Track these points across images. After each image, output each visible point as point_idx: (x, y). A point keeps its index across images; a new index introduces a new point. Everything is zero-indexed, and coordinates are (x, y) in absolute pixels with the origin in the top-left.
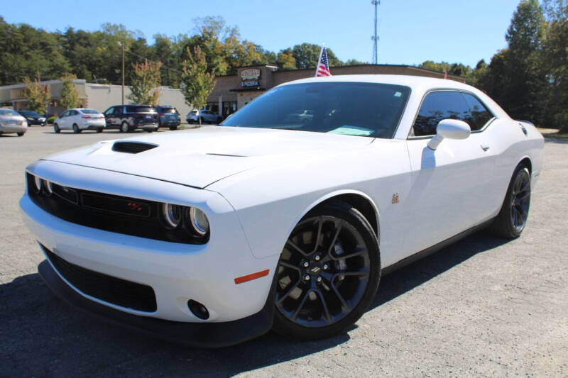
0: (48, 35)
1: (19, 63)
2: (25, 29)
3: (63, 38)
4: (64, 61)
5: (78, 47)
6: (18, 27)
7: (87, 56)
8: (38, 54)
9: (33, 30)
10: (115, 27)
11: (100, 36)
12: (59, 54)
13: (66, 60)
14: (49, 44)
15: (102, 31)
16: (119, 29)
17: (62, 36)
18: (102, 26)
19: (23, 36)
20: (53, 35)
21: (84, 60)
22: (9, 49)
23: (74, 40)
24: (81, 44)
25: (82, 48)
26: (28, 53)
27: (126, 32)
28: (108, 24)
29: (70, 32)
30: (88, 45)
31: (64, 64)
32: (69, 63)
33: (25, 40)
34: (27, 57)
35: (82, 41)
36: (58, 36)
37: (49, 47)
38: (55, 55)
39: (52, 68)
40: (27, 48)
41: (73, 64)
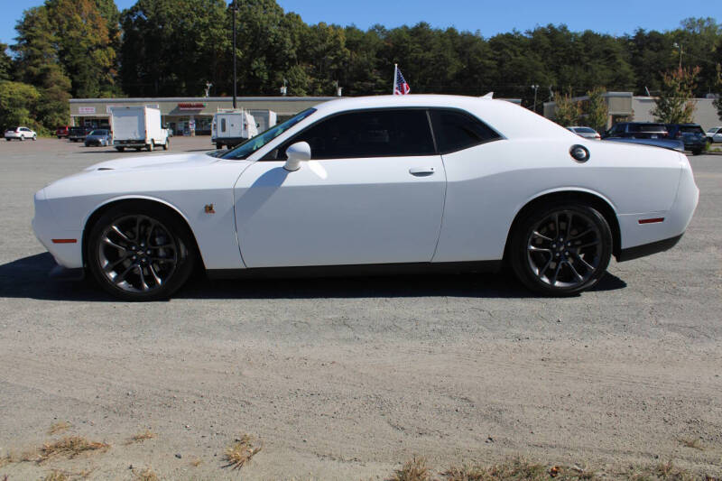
0: (614, 40)
1: (578, 76)
2: (588, 35)
3: (630, 44)
4: (628, 70)
5: (648, 52)
6: (580, 36)
7: (658, 62)
8: (599, 63)
9: (597, 36)
10: (701, 22)
11: (679, 36)
12: (624, 62)
13: (631, 68)
14: (613, 52)
15: (682, 29)
16: (706, 25)
17: (630, 40)
18: (682, 22)
19: (584, 45)
20: (619, 39)
21: (653, 68)
22: (568, 61)
23: (645, 43)
24: (652, 49)
25: (653, 53)
26: (589, 64)
27: (716, 27)
28: (691, 19)
29: (640, 34)
30: (662, 48)
31: (628, 74)
32: (635, 72)
33: (587, 50)
34: (587, 68)
35: (654, 44)
36: (624, 41)
37: (613, 54)
38: (619, 64)
39: (614, 80)
40: (587, 58)
41: (639, 73)
